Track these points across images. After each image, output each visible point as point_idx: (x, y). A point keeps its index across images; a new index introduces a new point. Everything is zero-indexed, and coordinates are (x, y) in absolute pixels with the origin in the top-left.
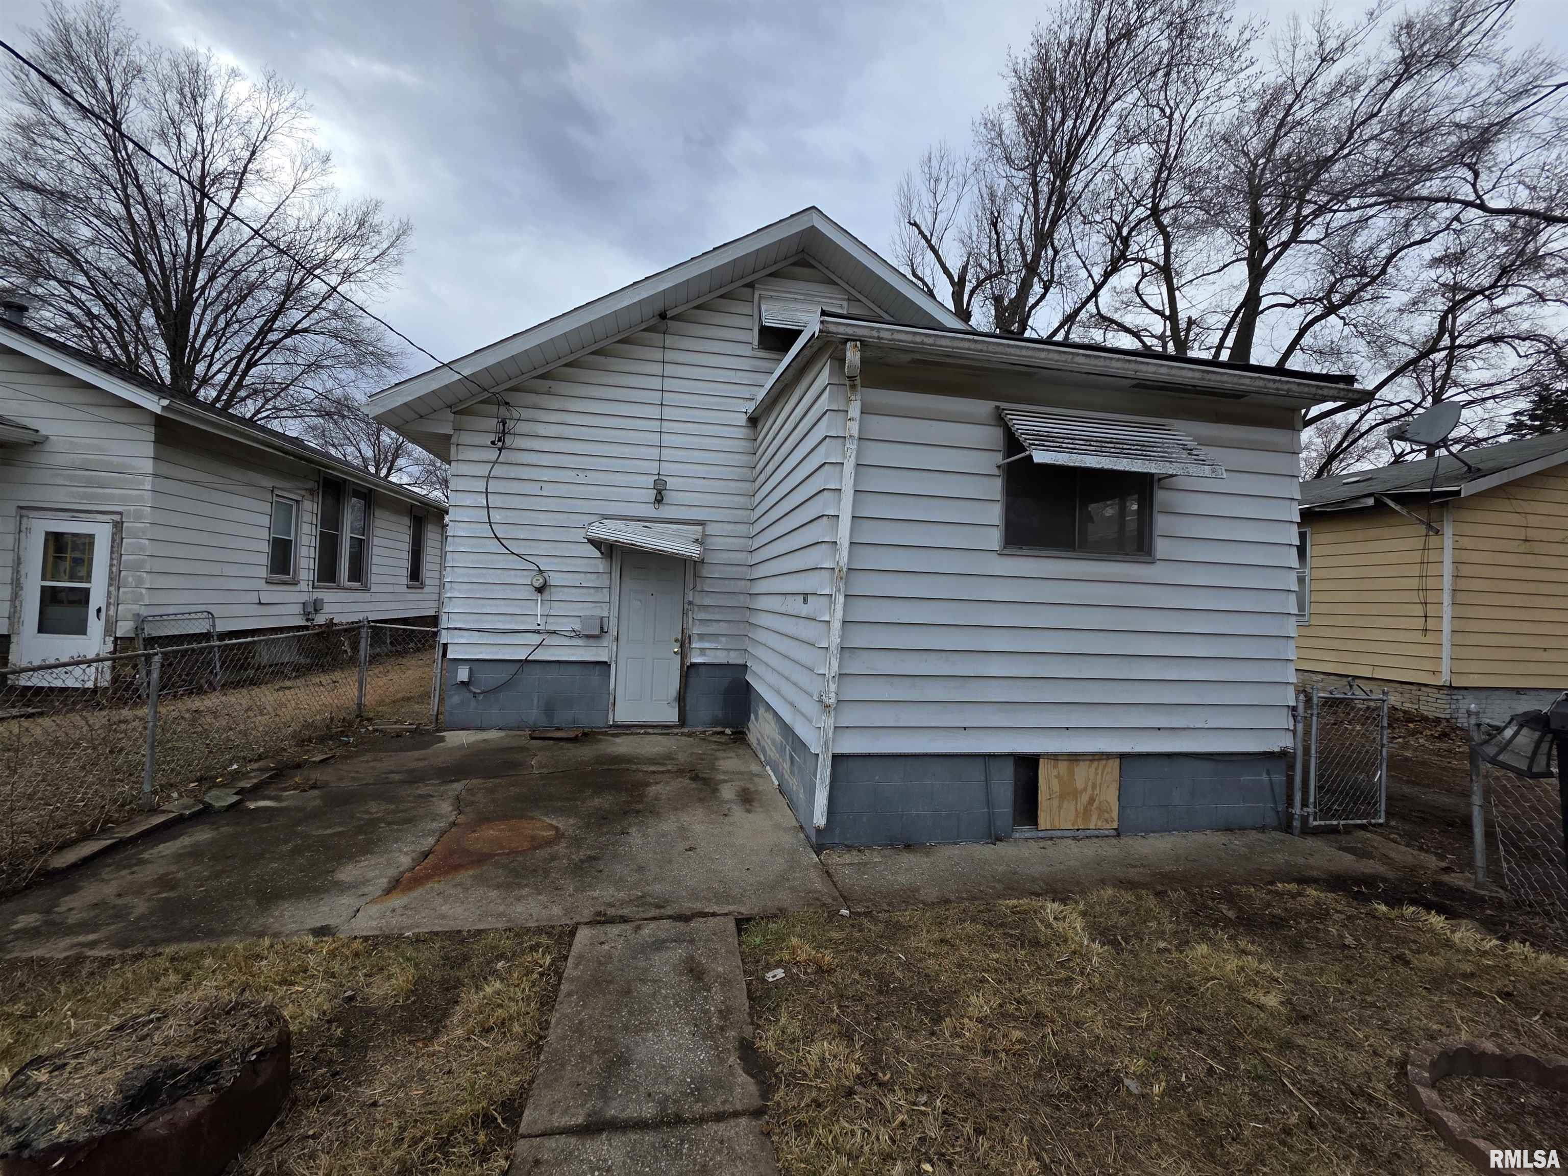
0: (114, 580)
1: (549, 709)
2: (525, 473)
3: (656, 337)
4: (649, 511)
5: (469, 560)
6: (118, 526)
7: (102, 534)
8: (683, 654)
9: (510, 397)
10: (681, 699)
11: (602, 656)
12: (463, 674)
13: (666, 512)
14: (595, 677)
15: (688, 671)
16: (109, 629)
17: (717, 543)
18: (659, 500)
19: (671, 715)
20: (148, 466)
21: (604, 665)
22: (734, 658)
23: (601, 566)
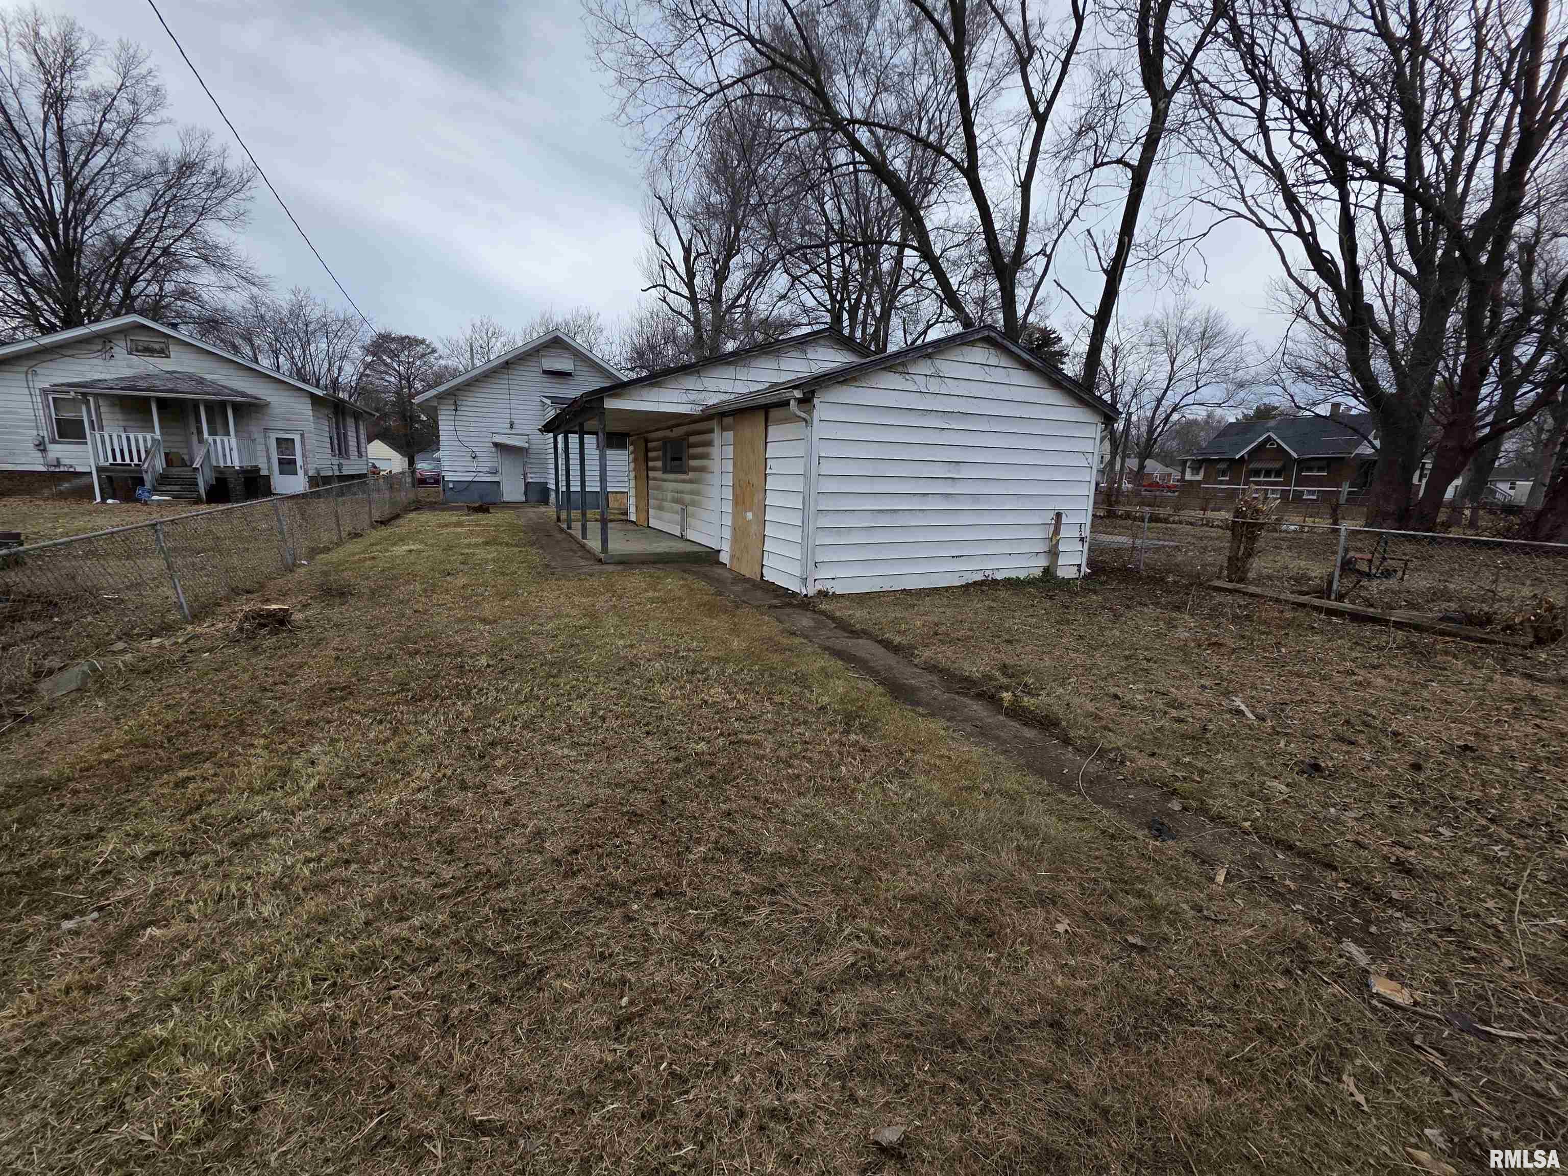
0: (304, 455)
1: (481, 497)
2: (465, 418)
3: (505, 371)
4: (509, 431)
5: (448, 448)
6: (302, 435)
7: (297, 439)
8: (525, 478)
9: (457, 393)
10: (525, 493)
11: (497, 479)
12: (451, 485)
13: (513, 431)
14: (495, 486)
15: (527, 485)
16: (306, 473)
17: (532, 442)
18: (511, 427)
19: (523, 499)
20: (311, 413)
21: (498, 483)
22: (542, 480)
23: (494, 450)
